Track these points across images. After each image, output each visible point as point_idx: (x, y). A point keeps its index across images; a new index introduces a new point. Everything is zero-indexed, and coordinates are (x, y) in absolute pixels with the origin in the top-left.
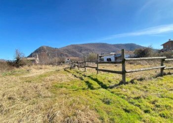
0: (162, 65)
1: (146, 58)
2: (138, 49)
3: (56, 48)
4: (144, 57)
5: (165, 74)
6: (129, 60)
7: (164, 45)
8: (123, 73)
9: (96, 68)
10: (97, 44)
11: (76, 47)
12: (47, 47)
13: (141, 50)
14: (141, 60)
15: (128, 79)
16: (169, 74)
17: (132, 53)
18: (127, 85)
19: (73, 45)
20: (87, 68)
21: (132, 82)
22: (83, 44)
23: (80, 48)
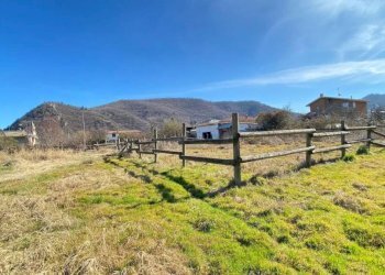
0: (309, 145)
1: (280, 132)
2: (264, 113)
3: (82, 109)
4: (275, 129)
5: (314, 163)
6: (247, 136)
7: (311, 105)
8: (236, 162)
9: (180, 154)
10: (182, 100)
11: (132, 105)
12: (60, 105)
13: (269, 116)
14: (269, 135)
15: (245, 176)
16: (322, 162)
17: (253, 121)
18: (243, 188)
19: (124, 102)
20: (159, 155)
21: (253, 181)
22: (150, 101)
23: (143, 109)
